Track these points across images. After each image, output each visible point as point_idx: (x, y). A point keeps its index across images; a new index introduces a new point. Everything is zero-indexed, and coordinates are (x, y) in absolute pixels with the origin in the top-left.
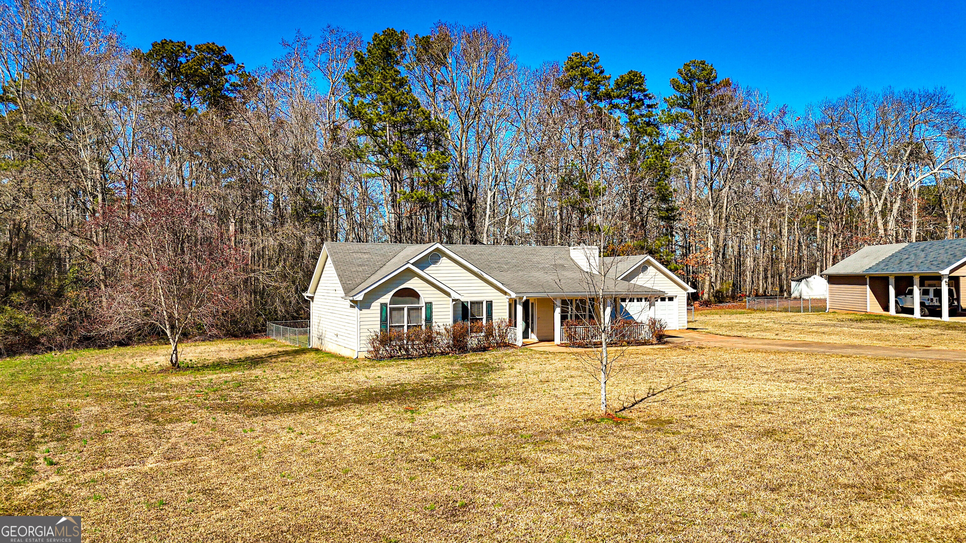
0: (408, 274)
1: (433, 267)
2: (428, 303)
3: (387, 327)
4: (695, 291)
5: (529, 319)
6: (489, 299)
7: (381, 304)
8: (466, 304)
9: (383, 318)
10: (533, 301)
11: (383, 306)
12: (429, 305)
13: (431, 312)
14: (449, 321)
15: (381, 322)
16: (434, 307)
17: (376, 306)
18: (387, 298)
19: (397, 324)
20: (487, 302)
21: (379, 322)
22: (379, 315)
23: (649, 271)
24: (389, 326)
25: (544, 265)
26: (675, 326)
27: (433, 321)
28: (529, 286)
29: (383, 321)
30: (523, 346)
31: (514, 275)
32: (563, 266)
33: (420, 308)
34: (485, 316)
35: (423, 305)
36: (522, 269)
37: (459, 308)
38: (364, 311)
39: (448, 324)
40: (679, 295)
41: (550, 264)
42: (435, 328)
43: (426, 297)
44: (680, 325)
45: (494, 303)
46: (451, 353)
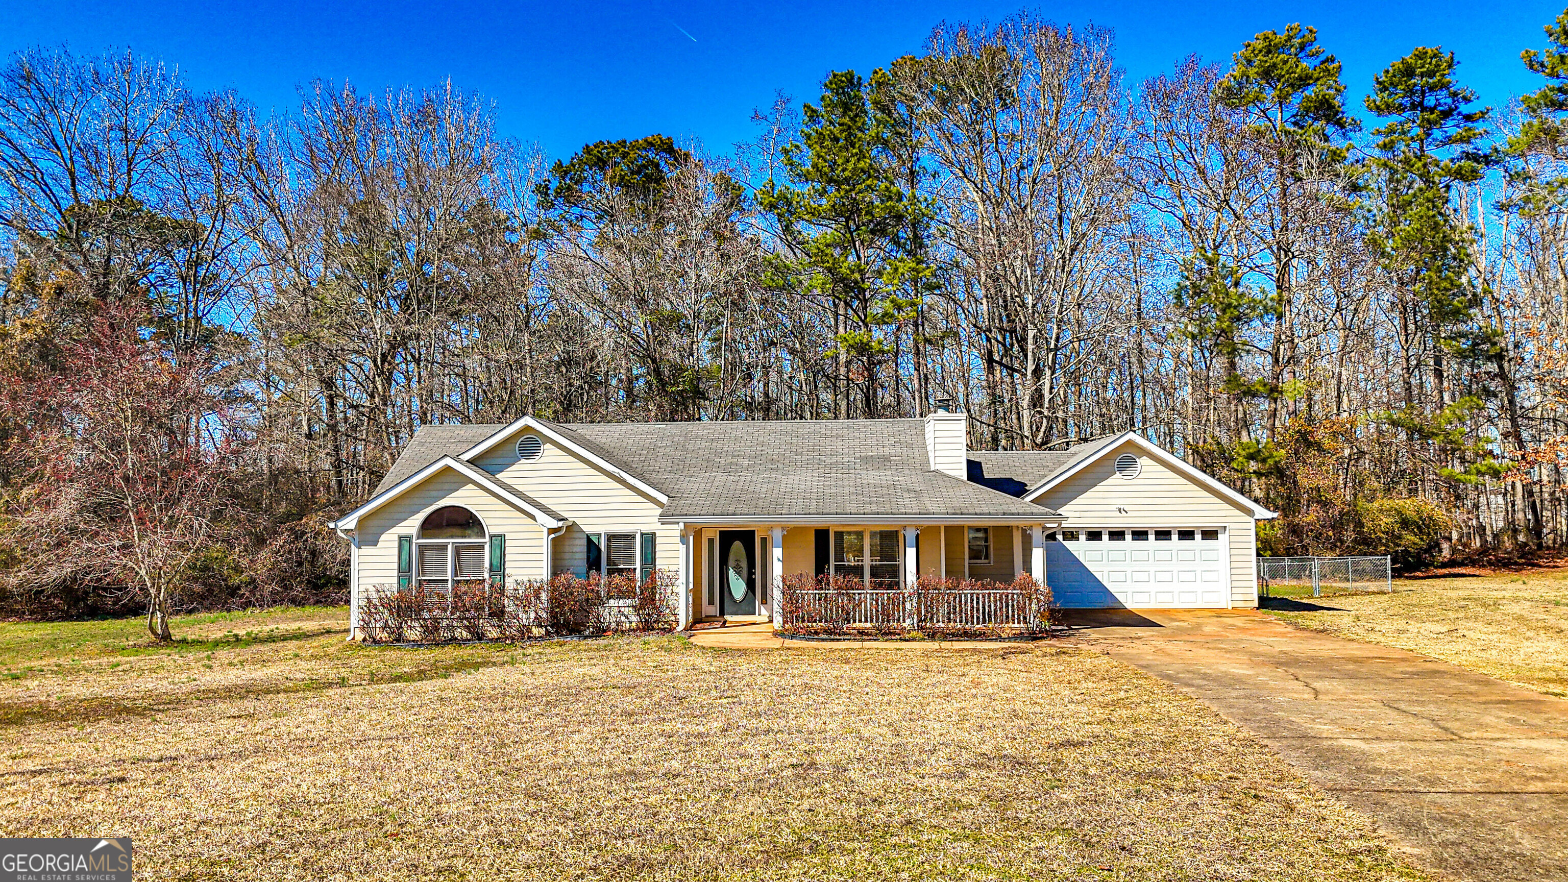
0: (456, 480)
1: (523, 462)
2: (495, 536)
3: (410, 581)
4: (1275, 515)
5: (754, 573)
6: (647, 528)
7: (401, 538)
8: (595, 539)
9: (403, 564)
10: (763, 534)
11: (404, 540)
12: (500, 540)
13: (503, 555)
14: (541, 571)
15: (399, 572)
16: (508, 543)
17: (389, 539)
18: (412, 525)
19: (434, 578)
20: (642, 534)
21: (395, 573)
22: (396, 559)
23: (1139, 469)
24: (416, 580)
25: (839, 459)
26: (1223, 601)
27: (506, 572)
28: (722, 501)
29: (404, 571)
30: (686, 629)
31: (743, 478)
32: (886, 459)
33: (481, 547)
34: (638, 565)
35: (487, 539)
36: (781, 466)
37: (580, 548)
38: (366, 550)
39: (539, 579)
40: (1232, 526)
41: (857, 455)
42: (510, 584)
43: (492, 525)
44: (1235, 597)
45: (657, 541)
46: (538, 639)
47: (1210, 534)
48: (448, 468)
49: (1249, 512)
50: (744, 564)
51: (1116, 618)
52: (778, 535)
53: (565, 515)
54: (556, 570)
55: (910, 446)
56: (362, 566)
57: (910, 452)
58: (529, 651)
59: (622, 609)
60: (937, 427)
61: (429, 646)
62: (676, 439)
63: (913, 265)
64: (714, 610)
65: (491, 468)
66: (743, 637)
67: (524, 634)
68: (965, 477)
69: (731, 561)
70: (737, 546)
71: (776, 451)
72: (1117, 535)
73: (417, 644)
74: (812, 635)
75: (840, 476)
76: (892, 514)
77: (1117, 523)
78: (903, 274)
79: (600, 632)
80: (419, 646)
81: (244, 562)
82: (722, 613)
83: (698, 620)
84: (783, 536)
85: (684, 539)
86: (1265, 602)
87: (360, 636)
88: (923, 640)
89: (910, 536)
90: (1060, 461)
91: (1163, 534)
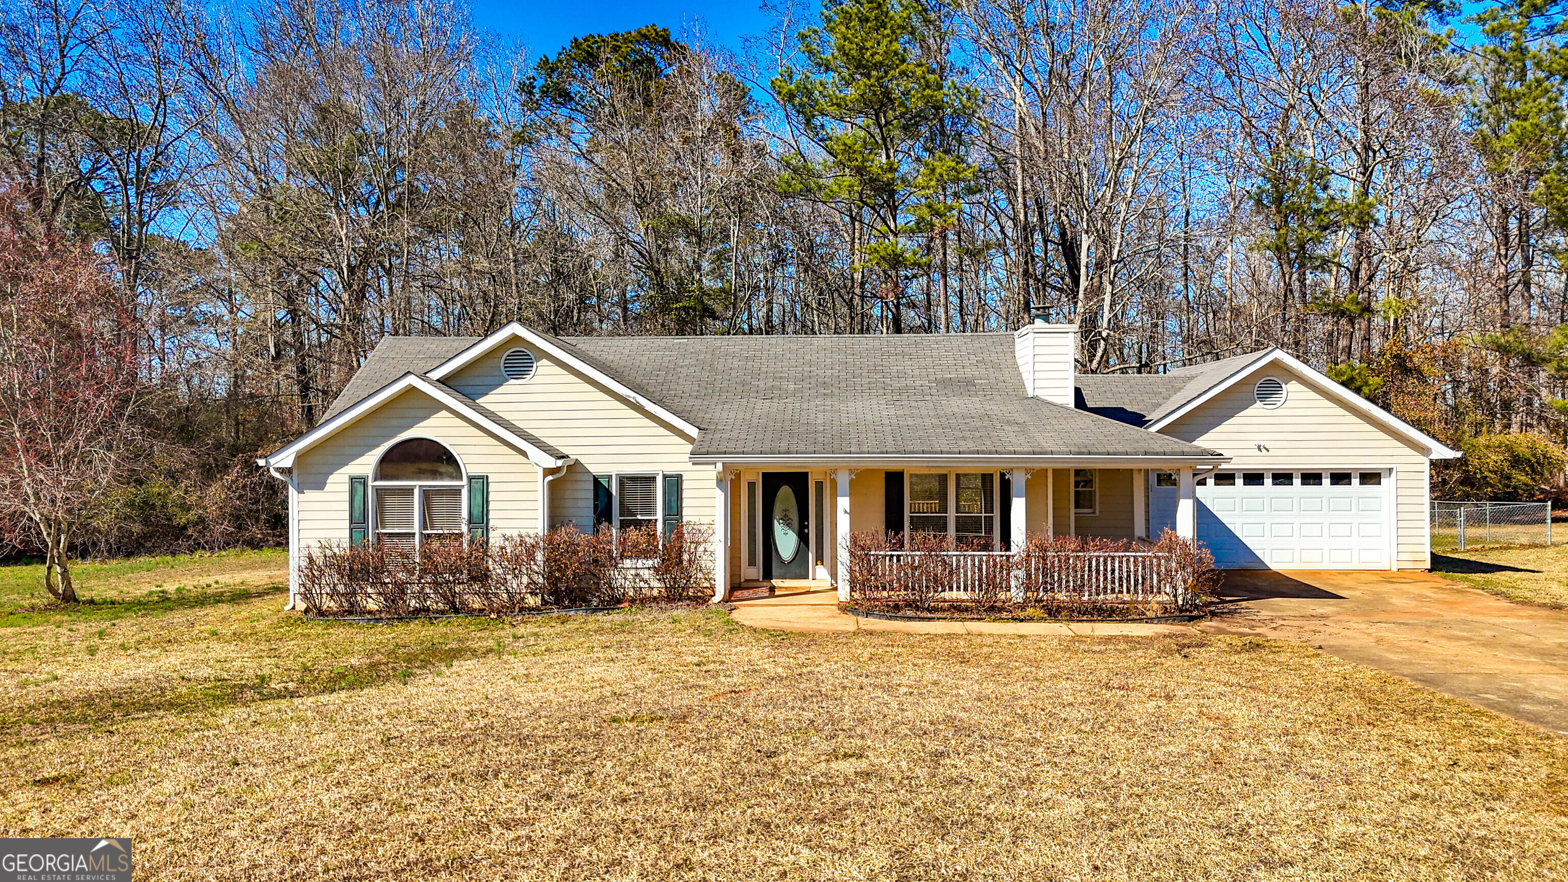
0: (424, 406)
1: (512, 386)
2: (474, 478)
3: (365, 535)
4: (1459, 455)
5: (807, 527)
6: (671, 469)
7: (352, 479)
8: (604, 482)
9: (357, 512)
10: (820, 478)
11: (357, 482)
12: (481, 484)
13: (486, 502)
14: (535, 523)
15: (351, 522)
16: (492, 487)
17: (339, 481)
18: (366, 464)
19: (396, 531)
20: (665, 477)
21: (346, 524)
22: (346, 506)
23: (1284, 396)
24: (374, 534)
25: (909, 382)
26: (1387, 561)
27: (491, 523)
28: (769, 435)
29: (357, 522)
30: (726, 600)
31: (790, 406)
32: (969, 382)
33: (457, 492)
34: (659, 516)
35: (465, 482)
36: (836, 391)
37: (586, 493)
38: (310, 495)
39: (532, 532)
40: (1401, 468)
41: (932, 378)
42: (495, 540)
43: (470, 464)
44: (1402, 556)
45: (685, 485)
46: (530, 609)
47: (1370, 477)
48: (412, 390)
49: (1424, 450)
50: (794, 516)
51: (1261, 583)
52: (843, 480)
53: (565, 451)
54: (555, 520)
55: (997, 366)
56: (303, 516)
57: (998, 374)
58: (521, 630)
59: (641, 572)
60: (1038, 342)
61: (390, 622)
62: (702, 357)
63: (953, 164)
64: (755, 573)
65: (468, 390)
66: (803, 612)
67: (515, 607)
68: (1072, 404)
69: (778, 511)
70: (785, 492)
71: (828, 373)
72: (1253, 478)
73: (374, 618)
74: (894, 610)
75: (913, 404)
76: (997, 452)
77: (1254, 463)
78: (941, 175)
79: (613, 602)
80: (377, 620)
81: (192, 499)
82: (768, 575)
83: (736, 586)
84: (851, 481)
85: (720, 482)
86: (1439, 563)
87: (302, 606)
88: (1042, 619)
89: (1018, 481)
90: (1174, 387)
91: (1311, 478)
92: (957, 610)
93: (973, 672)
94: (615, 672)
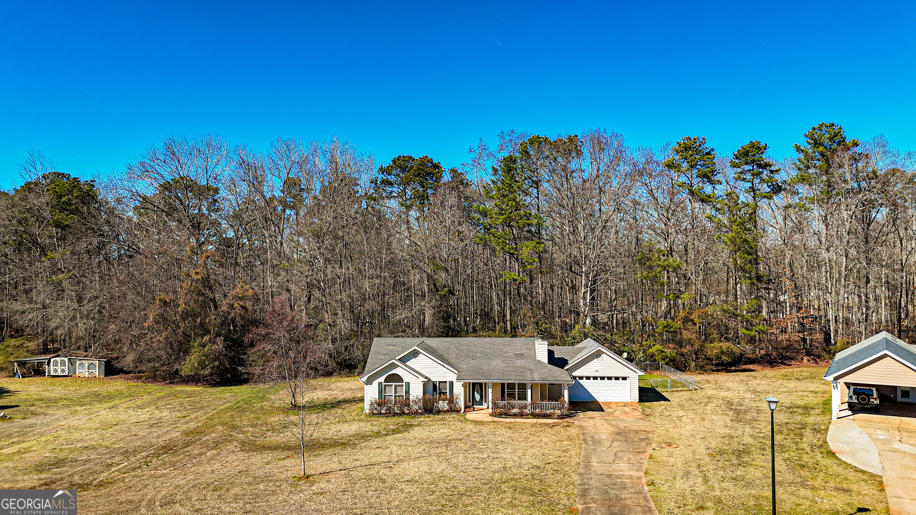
0: (395, 366)
1: (414, 360)
3: (382, 396)
4: (643, 374)
5: (482, 395)
6: (451, 380)
7: (379, 383)
8: (435, 383)
9: (380, 391)
10: (485, 385)
11: (380, 384)
12: (408, 384)
13: (409, 388)
14: (420, 394)
16: (410, 385)
17: (376, 383)
18: (382, 379)
19: (388, 394)
20: (449, 382)
21: (377, 393)
22: (377, 389)
23: (602, 358)
25: (508, 355)
26: (627, 399)
27: (410, 393)
29: (380, 392)
30: (464, 412)
31: (479, 362)
32: (523, 355)
33: (402, 386)
34: (448, 391)
35: (404, 384)
36: (490, 357)
37: (431, 386)
38: (369, 387)
40: (631, 376)
41: (514, 353)
42: (411, 398)
43: (405, 380)
44: (631, 398)
45: (454, 384)
46: (420, 414)
47: (624, 379)
48: (393, 363)
49: (636, 373)
50: (479, 391)
51: (593, 406)
52: (490, 385)
53: (427, 375)
54: (425, 393)
55: (530, 350)
56: (368, 392)
57: (530, 353)
58: (420, 419)
59: (444, 405)
60: (539, 343)
61: (390, 416)
64: (471, 404)
65: (404, 362)
66: (481, 415)
67: (416, 413)
68: (547, 362)
69: (476, 388)
70: (477, 385)
71: (488, 351)
72: (595, 378)
74: (500, 415)
76: (524, 380)
77: (595, 375)
79: (439, 412)
82: (473, 405)
83: (466, 407)
84: (492, 385)
85: (462, 385)
87: (368, 412)
88: (531, 418)
89: (529, 386)
90: (580, 350)
91: (610, 378)
92: (515, 415)
93: (511, 431)
94: (445, 430)
